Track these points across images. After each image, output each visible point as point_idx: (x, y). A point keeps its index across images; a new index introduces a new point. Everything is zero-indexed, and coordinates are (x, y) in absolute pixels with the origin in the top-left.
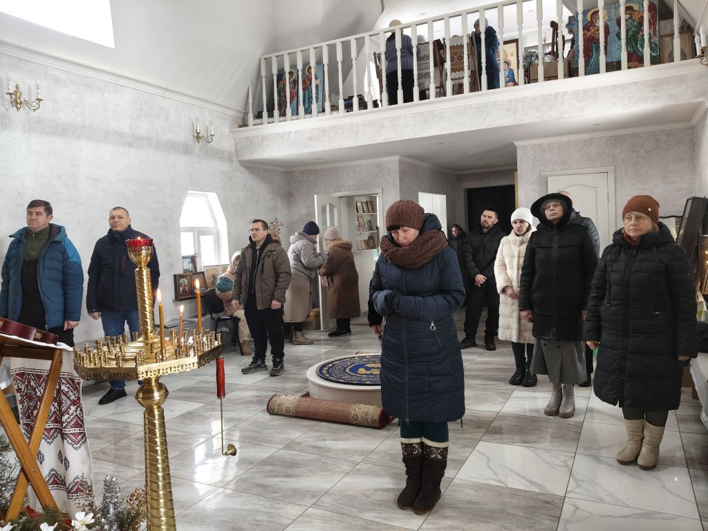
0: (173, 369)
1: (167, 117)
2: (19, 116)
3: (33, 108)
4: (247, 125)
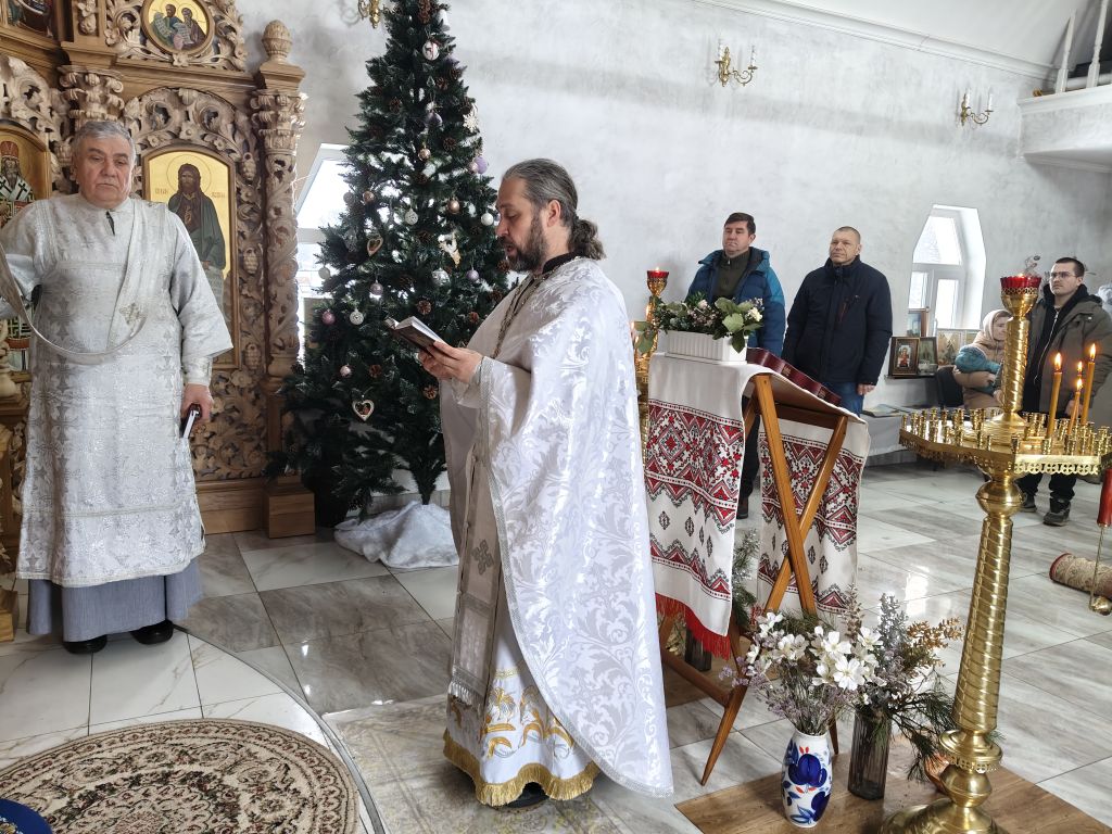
0: (1063, 468)
1: (920, 84)
2: (723, 92)
3: (742, 81)
4: (1052, 91)
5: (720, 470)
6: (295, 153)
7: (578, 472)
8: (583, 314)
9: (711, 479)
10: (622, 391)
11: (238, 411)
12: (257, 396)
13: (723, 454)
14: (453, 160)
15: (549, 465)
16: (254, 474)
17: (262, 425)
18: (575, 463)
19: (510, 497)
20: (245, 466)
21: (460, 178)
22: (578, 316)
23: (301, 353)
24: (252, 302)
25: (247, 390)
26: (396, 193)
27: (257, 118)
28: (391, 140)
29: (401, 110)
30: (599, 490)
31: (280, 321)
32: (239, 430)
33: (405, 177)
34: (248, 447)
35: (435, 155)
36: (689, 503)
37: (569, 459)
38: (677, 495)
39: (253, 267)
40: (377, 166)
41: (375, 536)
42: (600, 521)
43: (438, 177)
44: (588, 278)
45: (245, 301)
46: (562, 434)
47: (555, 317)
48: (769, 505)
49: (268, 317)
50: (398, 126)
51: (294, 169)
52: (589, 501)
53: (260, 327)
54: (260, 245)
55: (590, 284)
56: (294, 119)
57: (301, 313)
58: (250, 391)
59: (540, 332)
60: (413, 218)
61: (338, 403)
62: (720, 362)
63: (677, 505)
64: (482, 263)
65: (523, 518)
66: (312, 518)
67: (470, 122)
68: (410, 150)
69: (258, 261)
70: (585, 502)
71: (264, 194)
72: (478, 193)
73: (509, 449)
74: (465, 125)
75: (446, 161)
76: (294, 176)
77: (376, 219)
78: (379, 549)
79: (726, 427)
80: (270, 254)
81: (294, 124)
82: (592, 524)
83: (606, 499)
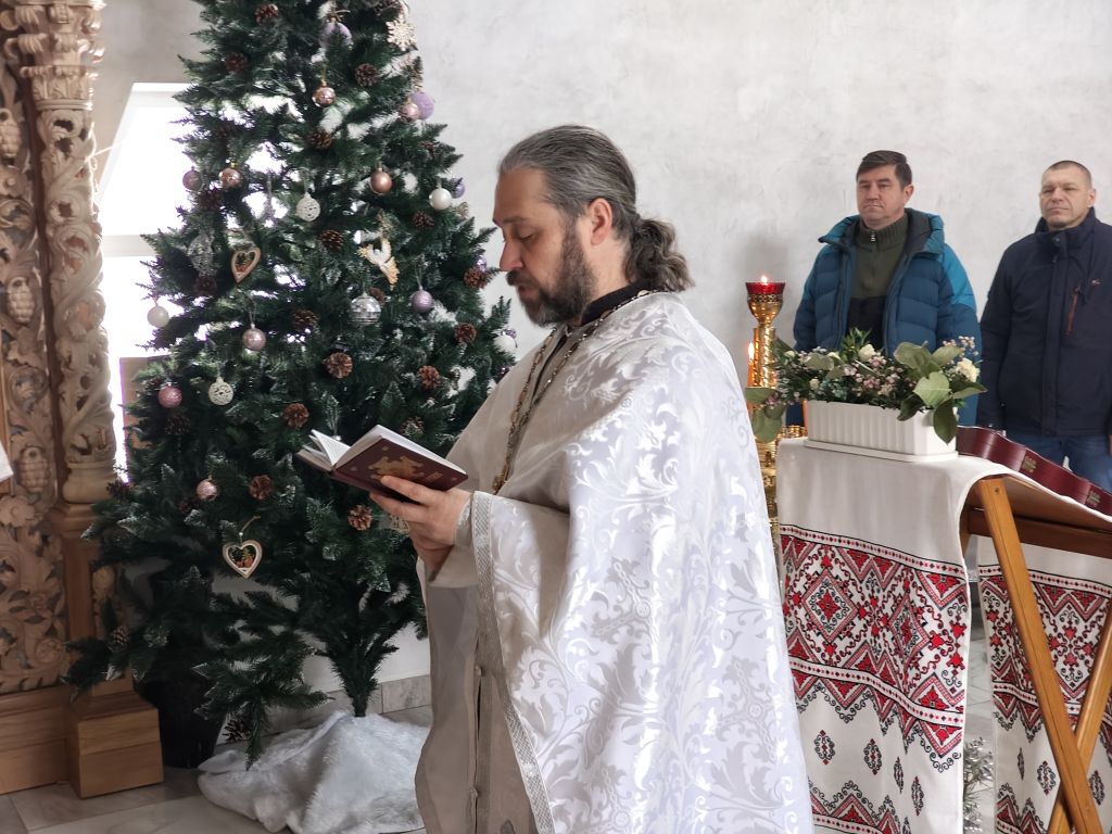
5: (929, 655)
6: (89, 106)
7: (673, 691)
8: (662, 397)
9: (912, 673)
10: (741, 533)
11: (11, 569)
12: (44, 538)
13: (932, 626)
14: (373, 100)
15: (619, 686)
16: (46, 682)
17: (55, 591)
18: (668, 677)
19: (553, 756)
20: (29, 667)
21: (387, 130)
22: (652, 402)
23: (121, 458)
24: (27, 372)
25: (26, 532)
26: (277, 166)
27: (15, 47)
28: (261, 75)
29: (278, 22)
30: (711, 722)
31: (80, 404)
32: (16, 603)
33: (291, 137)
34: (34, 632)
35: (340, 93)
36: (868, 715)
37: (654, 672)
38: (846, 699)
39: (25, 311)
40: (239, 121)
41: (273, 780)
42: (717, 776)
43: (345, 133)
44: (665, 332)
45: (14, 373)
46: (637, 626)
47: (611, 407)
48: (1005, 696)
49: (57, 398)
50: (274, 48)
51: (91, 134)
52: (696, 742)
53: (45, 416)
54: (35, 270)
55: (671, 343)
56: (83, 45)
57: (115, 389)
58: (31, 533)
59: (585, 435)
60: (310, 208)
61: (193, 545)
62: (910, 458)
63: (847, 719)
64: (437, 278)
65: (581, 794)
66: (157, 753)
67: (398, 33)
68: (296, 89)
69: (34, 299)
70: (690, 745)
71: (38, 179)
72: (424, 155)
73: (542, 664)
74: (390, 40)
75: (358, 101)
76: (89, 147)
77: (244, 214)
78: (284, 805)
79: (934, 577)
80: (55, 285)
81: (84, 55)
82: (704, 784)
83: (726, 734)
